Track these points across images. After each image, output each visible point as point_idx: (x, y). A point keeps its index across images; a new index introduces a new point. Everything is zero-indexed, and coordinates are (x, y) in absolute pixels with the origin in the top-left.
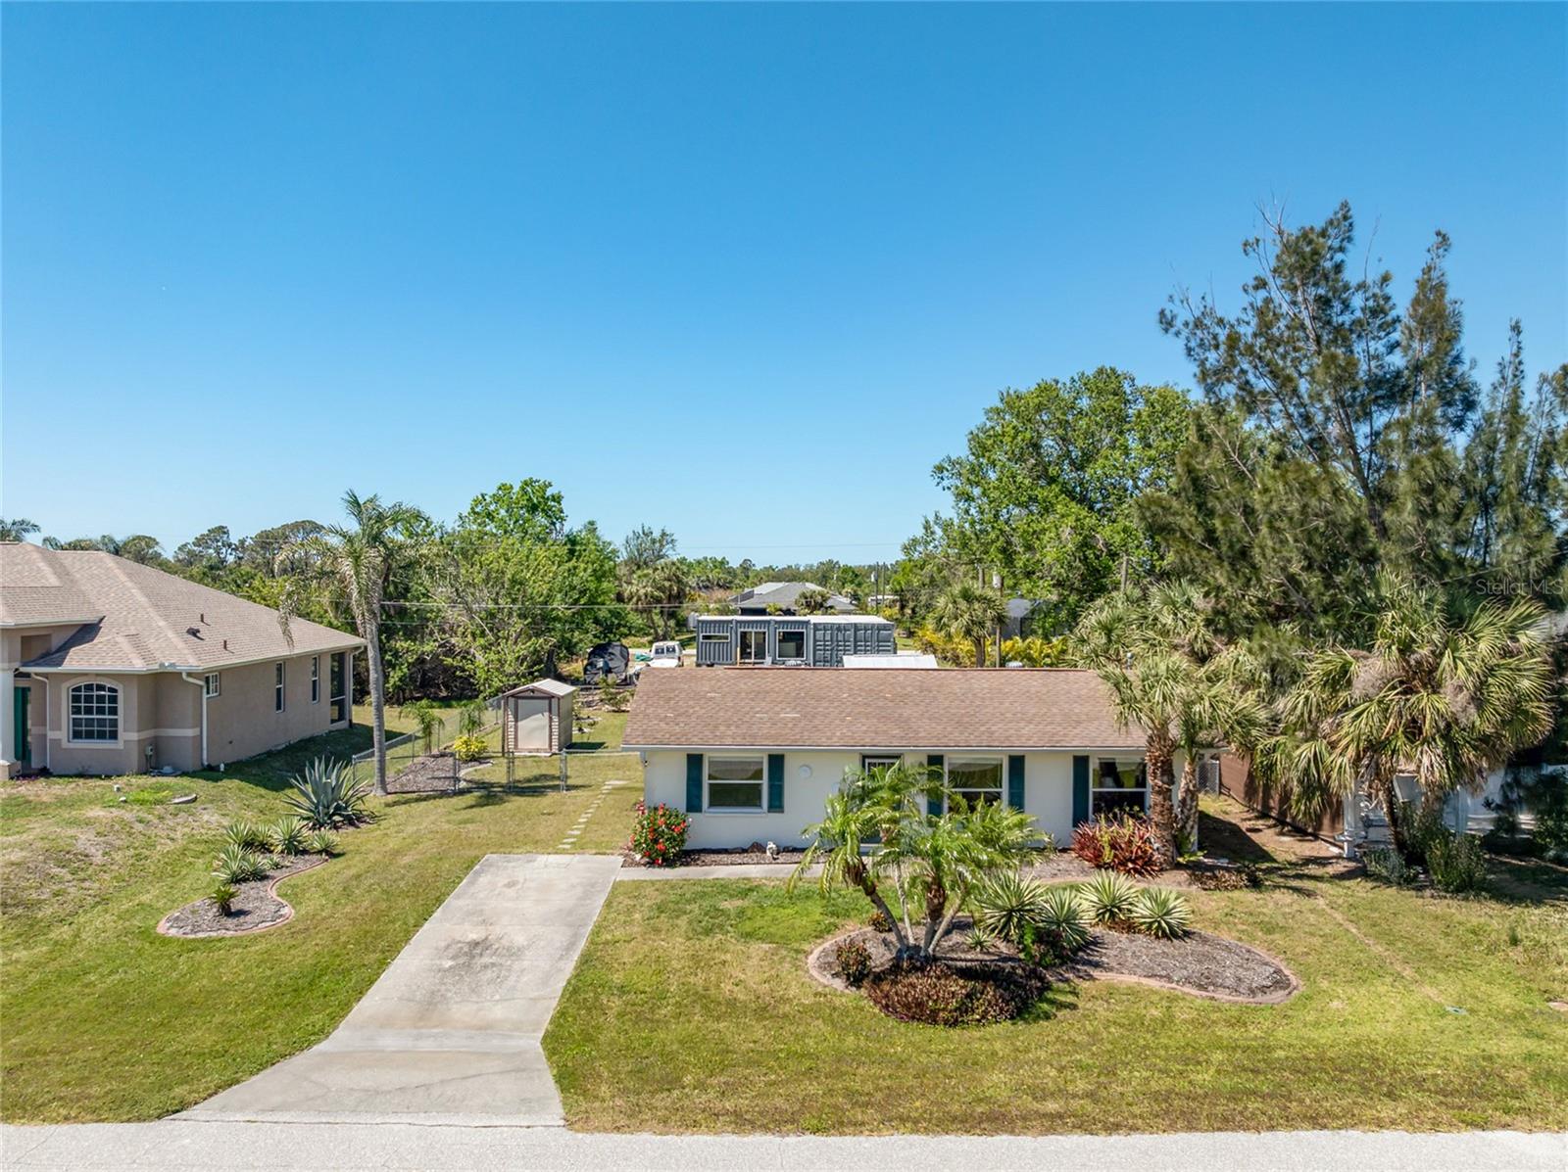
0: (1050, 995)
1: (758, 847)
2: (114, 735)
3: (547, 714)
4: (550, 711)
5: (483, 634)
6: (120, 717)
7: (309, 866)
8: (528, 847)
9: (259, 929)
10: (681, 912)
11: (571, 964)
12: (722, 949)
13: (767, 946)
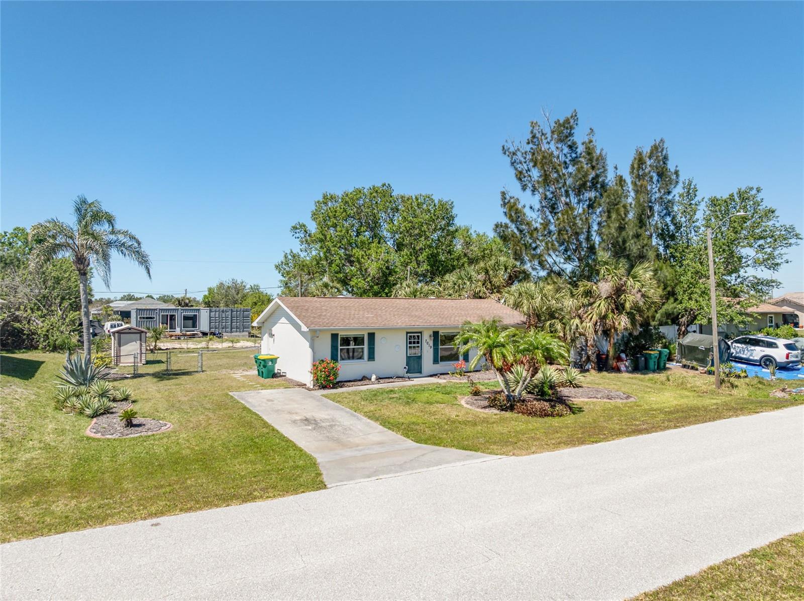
1: (367, 378)
3: (138, 342)
4: (141, 340)
5: (39, 309)
7: (126, 406)
8: (244, 389)
9: (166, 429)
10: (379, 400)
11: (369, 420)
12: (426, 408)
13: (442, 405)
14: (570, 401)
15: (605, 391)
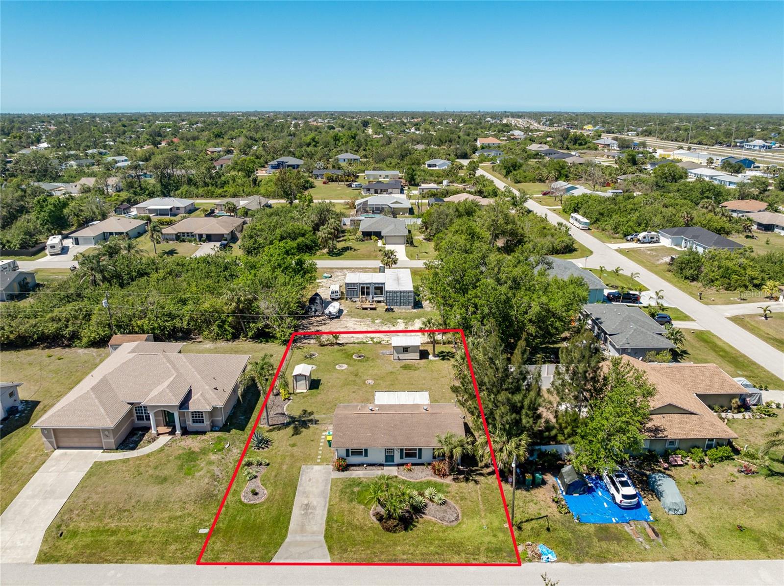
0: (413, 523)
1: (362, 465)
2: (203, 422)
6: (204, 418)
7: (263, 470)
8: (311, 462)
9: (263, 500)
10: (346, 493)
11: (326, 513)
12: (354, 508)
13: (363, 507)
14: (422, 517)
15: (450, 511)
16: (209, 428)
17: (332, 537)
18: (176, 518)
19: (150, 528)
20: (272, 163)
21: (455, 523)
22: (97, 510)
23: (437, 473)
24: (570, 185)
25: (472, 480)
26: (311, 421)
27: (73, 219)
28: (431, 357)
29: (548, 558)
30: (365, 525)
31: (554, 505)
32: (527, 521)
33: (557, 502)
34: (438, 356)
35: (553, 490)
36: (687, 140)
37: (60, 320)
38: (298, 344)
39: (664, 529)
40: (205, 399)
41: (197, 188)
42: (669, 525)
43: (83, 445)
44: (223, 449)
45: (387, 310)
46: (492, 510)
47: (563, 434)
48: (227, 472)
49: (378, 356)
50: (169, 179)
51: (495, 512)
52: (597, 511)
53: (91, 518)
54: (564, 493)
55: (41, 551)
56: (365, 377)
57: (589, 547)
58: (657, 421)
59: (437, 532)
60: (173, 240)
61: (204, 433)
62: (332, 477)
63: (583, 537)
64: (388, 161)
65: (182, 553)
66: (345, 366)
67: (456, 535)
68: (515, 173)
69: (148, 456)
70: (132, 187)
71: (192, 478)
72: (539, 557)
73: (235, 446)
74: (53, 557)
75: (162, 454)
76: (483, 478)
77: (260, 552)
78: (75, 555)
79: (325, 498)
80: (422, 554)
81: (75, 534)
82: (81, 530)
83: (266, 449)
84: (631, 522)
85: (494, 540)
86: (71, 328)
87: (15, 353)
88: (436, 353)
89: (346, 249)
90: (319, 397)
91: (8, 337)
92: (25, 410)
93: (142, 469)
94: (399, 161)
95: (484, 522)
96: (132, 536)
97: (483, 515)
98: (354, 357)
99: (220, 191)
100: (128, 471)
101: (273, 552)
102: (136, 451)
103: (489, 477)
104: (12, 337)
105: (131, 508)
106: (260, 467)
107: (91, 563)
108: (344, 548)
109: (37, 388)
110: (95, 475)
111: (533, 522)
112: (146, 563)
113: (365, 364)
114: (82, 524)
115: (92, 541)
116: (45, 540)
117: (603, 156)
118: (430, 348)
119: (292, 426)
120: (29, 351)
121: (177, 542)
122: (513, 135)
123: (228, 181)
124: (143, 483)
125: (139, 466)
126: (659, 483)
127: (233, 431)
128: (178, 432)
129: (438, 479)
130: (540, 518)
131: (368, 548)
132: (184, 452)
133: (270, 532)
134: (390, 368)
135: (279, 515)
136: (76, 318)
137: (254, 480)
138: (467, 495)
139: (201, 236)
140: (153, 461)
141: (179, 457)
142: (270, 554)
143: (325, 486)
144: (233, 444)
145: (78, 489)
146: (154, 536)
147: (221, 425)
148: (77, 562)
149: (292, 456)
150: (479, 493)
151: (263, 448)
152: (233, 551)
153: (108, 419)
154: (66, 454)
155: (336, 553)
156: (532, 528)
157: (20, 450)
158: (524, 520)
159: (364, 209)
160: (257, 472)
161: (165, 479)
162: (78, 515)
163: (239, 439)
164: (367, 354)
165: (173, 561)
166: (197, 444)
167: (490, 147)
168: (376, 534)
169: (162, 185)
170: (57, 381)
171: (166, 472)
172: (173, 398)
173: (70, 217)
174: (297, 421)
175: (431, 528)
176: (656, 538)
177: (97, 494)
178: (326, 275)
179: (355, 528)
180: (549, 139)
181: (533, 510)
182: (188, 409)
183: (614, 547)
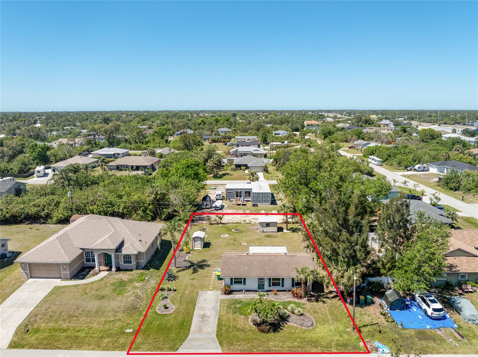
0: (281, 327)
1: (242, 291)
2: (131, 263)
3: (200, 241)
6: (132, 260)
7: (172, 294)
8: (205, 289)
9: (172, 312)
10: (231, 308)
11: (217, 320)
12: (237, 317)
13: (244, 316)
14: (286, 324)
15: (306, 320)
16: (135, 267)
17: (222, 336)
18: (110, 322)
19: (91, 328)
20: (177, 133)
21: (311, 328)
22: (54, 316)
23: (295, 295)
24: (366, 142)
25: (321, 301)
26: (205, 265)
27: (52, 158)
28: (285, 231)
29: (383, 350)
30: (246, 328)
31: (382, 317)
32: (364, 326)
33: (384, 315)
34: (289, 230)
35: (380, 307)
36: (437, 122)
37: (39, 206)
38: (195, 224)
39: (467, 333)
40: (133, 247)
41: (131, 145)
42: (470, 330)
43: (48, 276)
44: (144, 280)
45: (254, 205)
46: (337, 320)
47: (385, 268)
48: (147, 294)
49: (249, 230)
50: (113, 139)
51: (340, 321)
52: (415, 321)
53: (49, 321)
54: (388, 309)
55: (12, 341)
56: (241, 241)
57: (413, 344)
58: (450, 260)
59: (298, 333)
60: (115, 169)
61: (132, 270)
62: (221, 298)
63: (407, 338)
64: (250, 131)
65: (112, 344)
66: (227, 235)
67: (312, 335)
68: (330, 137)
69: (92, 283)
70: (90, 143)
71: (123, 296)
72: (377, 350)
73: (153, 278)
74: (20, 345)
75: (102, 282)
76: (328, 300)
77: (169, 344)
78: (36, 344)
79: (216, 311)
80: (289, 347)
81: (37, 331)
82: (42, 329)
83: (174, 281)
84: (441, 329)
85: (341, 339)
86: (46, 211)
87: (9, 227)
88: (288, 228)
89: (225, 174)
90: (210, 252)
91: (5, 216)
92: (11, 257)
93: (88, 291)
94: (256, 132)
95: (333, 327)
96: (77, 333)
97: (331, 323)
98: (232, 230)
99: (145, 146)
100: (78, 292)
101: (179, 344)
102: (84, 280)
103: (333, 299)
104: (8, 215)
105: (78, 315)
106: (170, 292)
107: (47, 349)
108: (231, 342)
109: (21, 245)
110: (55, 294)
111: (369, 327)
112: (87, 350)
113: (240, 234)
114: (43, 325)
115: (49, 336)
116: (16, 334)
117: (384, 130)
118: (284, 226)
119: (192, 268)
120: (18, 226)
121: (109, 337)
122: (326, 120)
123: (150, 141)
124: (88, 299)
125: (86, 289)
126: (458, 302)
127: (152, 270)
128: (114, 269)
129: (296, 300)
130: (373, 325)
131: (248, 343)
132: (117, 281)
133: (177, 332)
134: (258, 237)
135: (183, 322)
136: (50, 205)
137: (166, 299)
138: (318, 310)
139: (132, 167)
140: (95, 286)
141: (113, 284)
142: (177, 346)
143: (216, 304)
144: (151, 277)
145: (42, 302)
146: (93, 333)
147: (143, 266)
148: (37, 348)
149: (192, 285)
150: (327, 309)
151: (172, 281)
152: (150, 344)
153: (66, 257)
154: (36, 281)
155: (225, 346)
156: (369, 331)
157: (6, 279)
158: (362, 326)
159: (236, 154)
160: (168, 295)
161: (103, 297)
162: (41, 319)
163: (155, 275)
164: (242, 229)
165: (106, 348)
166: (126, 277)
167: (312, 126)
168: (254, 334)
169: (109, 142)
170: (35, 241)
171: (104, 293)
172: (111, 244)
173: (51, 157)
174: (196, 265)
175: (294, 331)
176: (463, 339)
177: (55, 305)
178: (212, 187)
179: (239, 330)
180: (349, 122)
181: (367, 320)
182: (121, 253)
183: (431, 344)
